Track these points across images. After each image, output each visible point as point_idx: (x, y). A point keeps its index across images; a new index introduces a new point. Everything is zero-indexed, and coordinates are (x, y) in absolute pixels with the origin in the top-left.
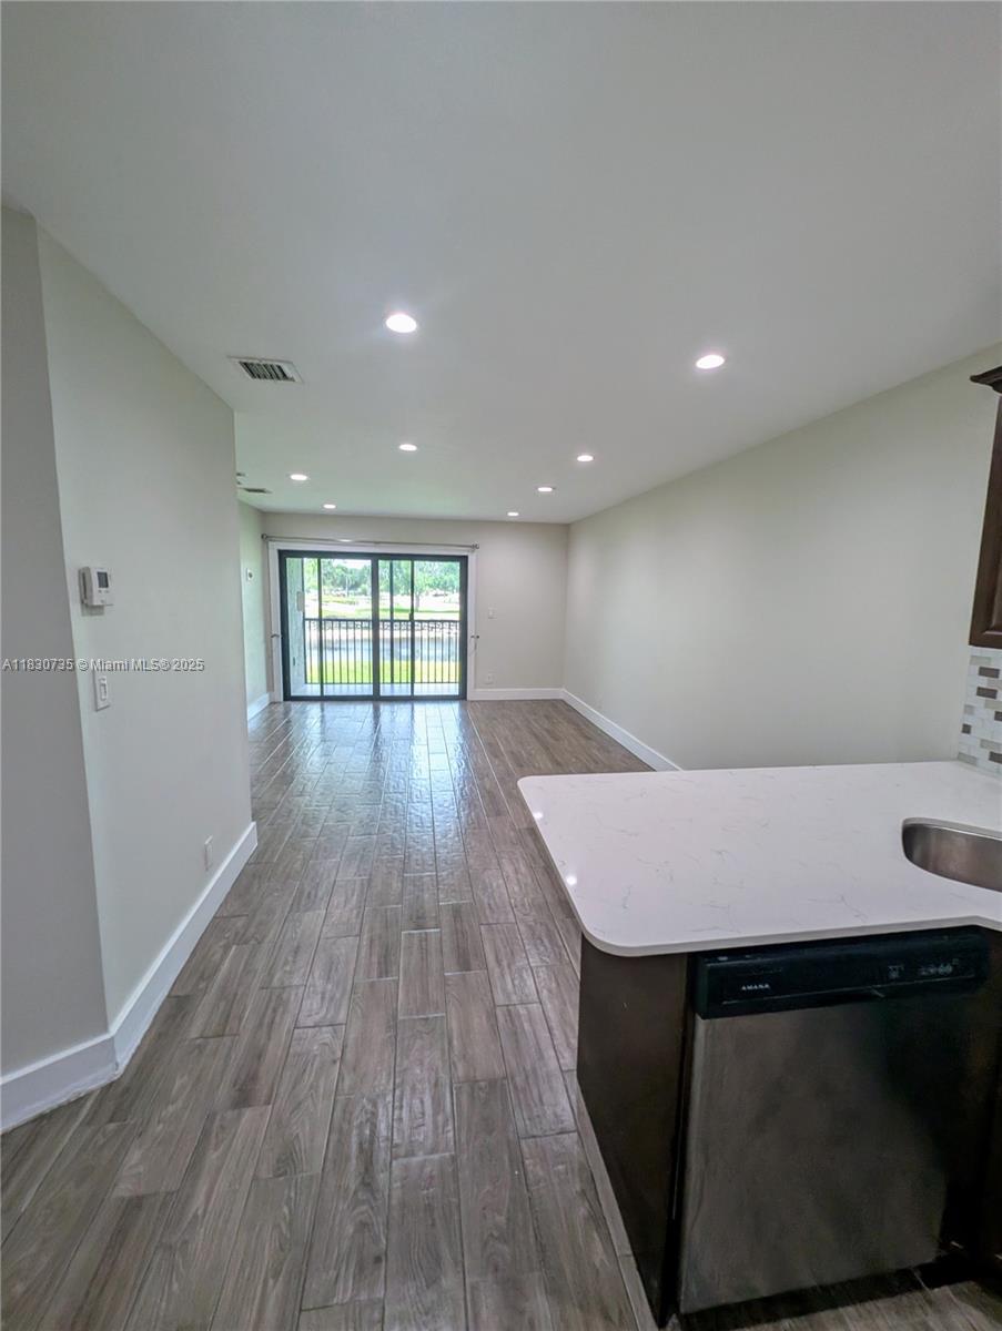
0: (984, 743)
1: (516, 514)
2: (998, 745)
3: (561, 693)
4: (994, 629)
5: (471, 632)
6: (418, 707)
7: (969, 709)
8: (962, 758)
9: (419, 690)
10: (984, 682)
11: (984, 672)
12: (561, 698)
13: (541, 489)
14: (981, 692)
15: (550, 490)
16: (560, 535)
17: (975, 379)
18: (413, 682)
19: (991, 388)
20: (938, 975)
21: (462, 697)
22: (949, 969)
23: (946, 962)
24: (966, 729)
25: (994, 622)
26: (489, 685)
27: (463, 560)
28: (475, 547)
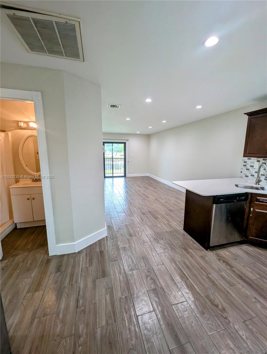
0: (244, 174)
1: (139, 132)
2: (247, 174)
3: (148, 175)
4: (247, 154)
5: (127, 160)
6: (115, 179)
7: (242, 169)
8: (240, 177)
9: (114, 175)
10: (244, 164)
11: (244, 162)
12: (148, 176)
13: (149, 127)
14: (244, 165)
15: (151, 127)
16: (148, 137)
17: (245, 114)
18: (113, 174)
19: (247, 115)
20: (243, 199)
21: (125, 176)
22: (244, 198)
23: (244, 197)
24: (241, 172)
25: (247, 153)
26: (131, 173)
27: (125, 143)
28: (128, 140)
